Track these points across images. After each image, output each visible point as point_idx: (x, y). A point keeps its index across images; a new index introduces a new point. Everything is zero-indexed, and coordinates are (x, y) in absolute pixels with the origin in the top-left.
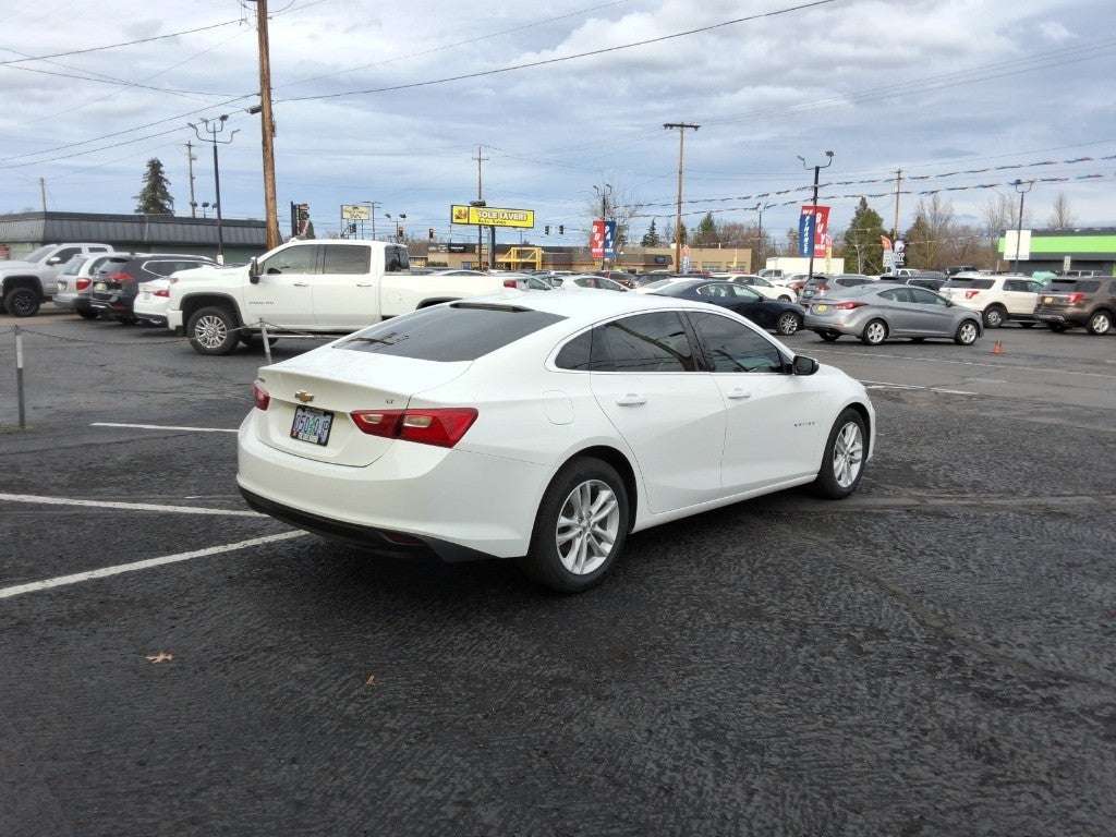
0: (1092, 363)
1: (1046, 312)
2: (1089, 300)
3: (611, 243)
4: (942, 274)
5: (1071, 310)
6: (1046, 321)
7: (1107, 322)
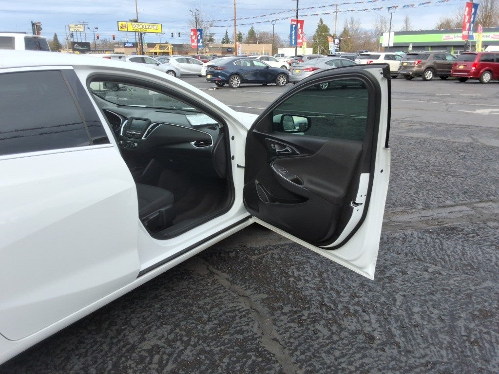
0: (430, 95)
1: (403, 70)
2: (424, 63)
3: (201, 41)
4: (355, 54)
5: (415, 69)
6: (404, 75)
7: (432, 74)
